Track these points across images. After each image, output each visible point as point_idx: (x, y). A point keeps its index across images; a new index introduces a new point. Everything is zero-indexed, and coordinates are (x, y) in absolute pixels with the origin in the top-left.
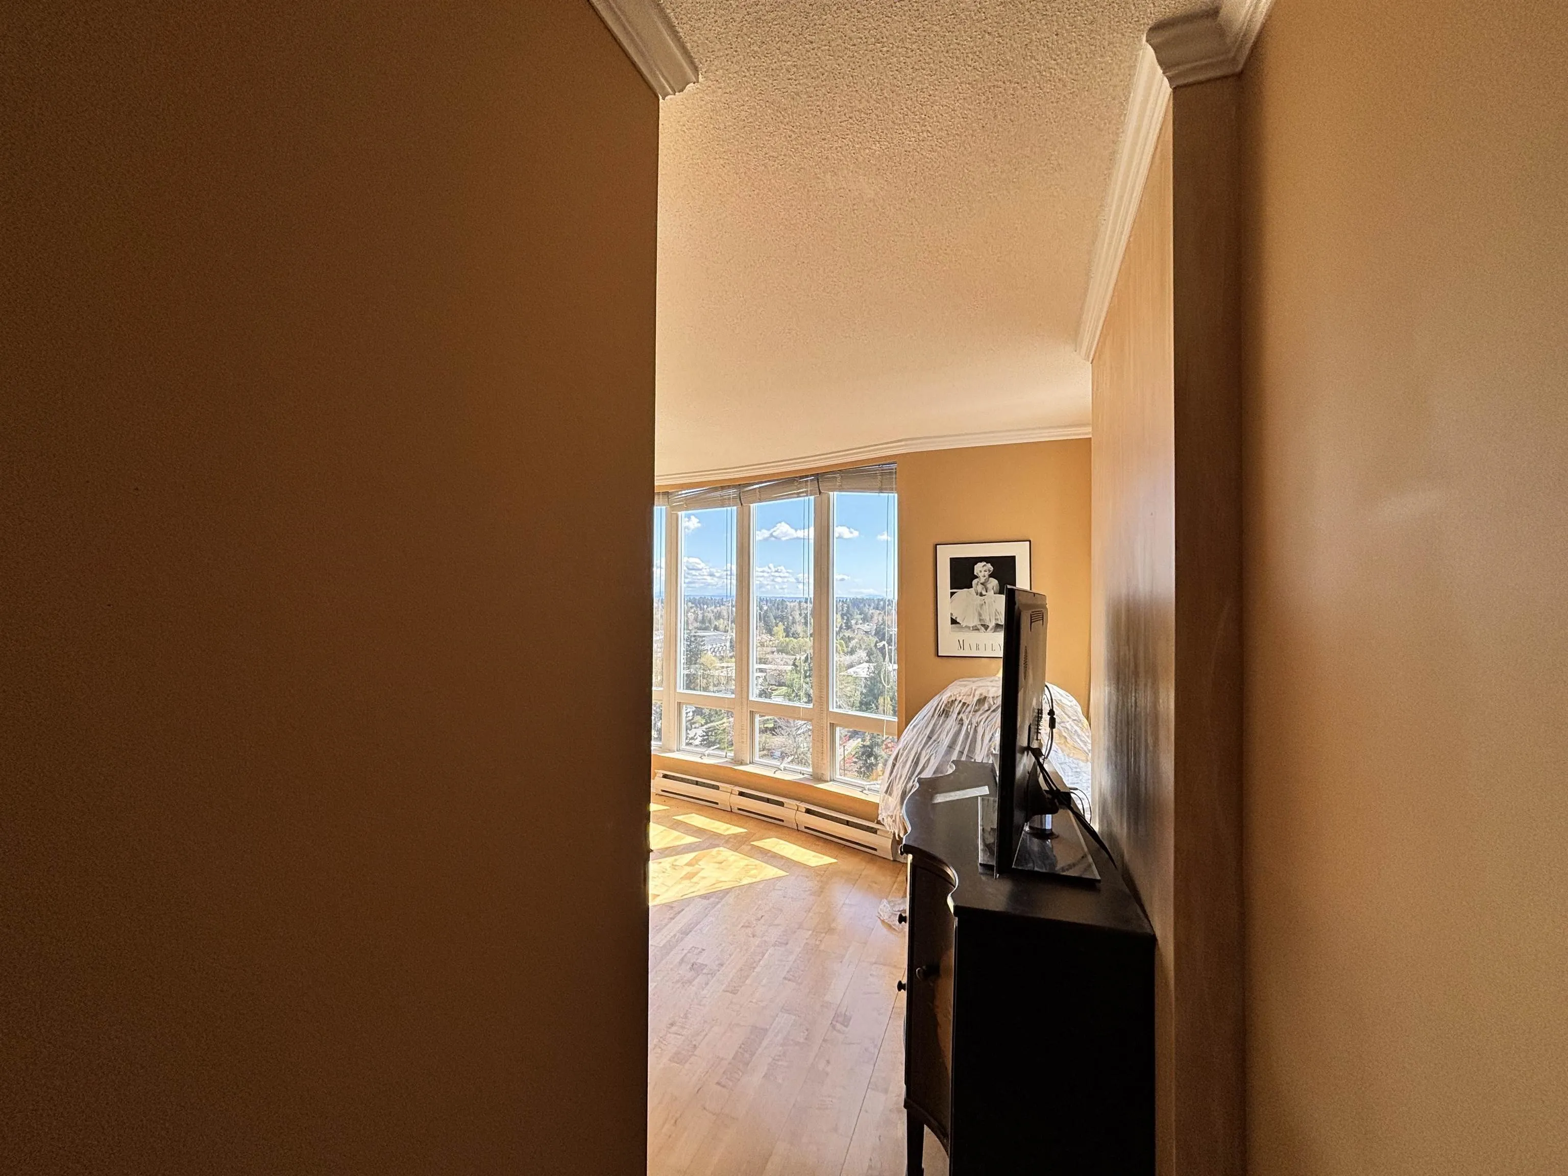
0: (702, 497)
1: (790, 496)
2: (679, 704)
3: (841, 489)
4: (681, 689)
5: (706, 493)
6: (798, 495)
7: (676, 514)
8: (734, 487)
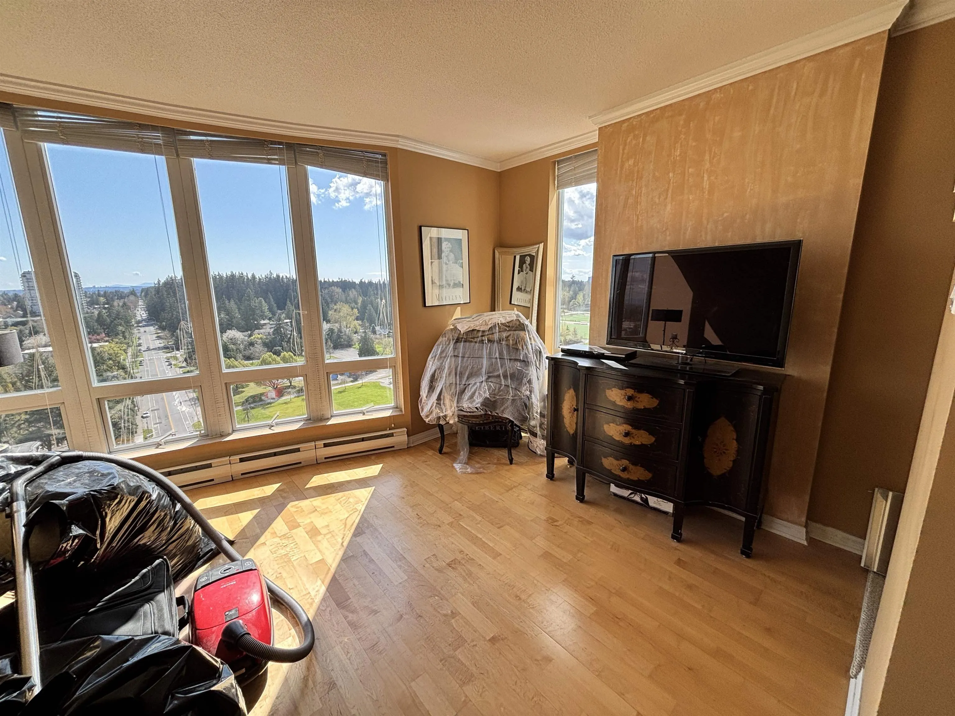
0: (97, 130)
1: (256, 160)
2: (98, 400)
3: (322, 165)
4: (96, 384)
5: (104, 126)
6: (269, 161)
7: (36, 144)
8: (164, 129)
